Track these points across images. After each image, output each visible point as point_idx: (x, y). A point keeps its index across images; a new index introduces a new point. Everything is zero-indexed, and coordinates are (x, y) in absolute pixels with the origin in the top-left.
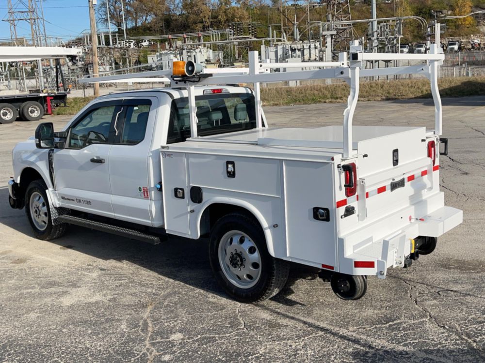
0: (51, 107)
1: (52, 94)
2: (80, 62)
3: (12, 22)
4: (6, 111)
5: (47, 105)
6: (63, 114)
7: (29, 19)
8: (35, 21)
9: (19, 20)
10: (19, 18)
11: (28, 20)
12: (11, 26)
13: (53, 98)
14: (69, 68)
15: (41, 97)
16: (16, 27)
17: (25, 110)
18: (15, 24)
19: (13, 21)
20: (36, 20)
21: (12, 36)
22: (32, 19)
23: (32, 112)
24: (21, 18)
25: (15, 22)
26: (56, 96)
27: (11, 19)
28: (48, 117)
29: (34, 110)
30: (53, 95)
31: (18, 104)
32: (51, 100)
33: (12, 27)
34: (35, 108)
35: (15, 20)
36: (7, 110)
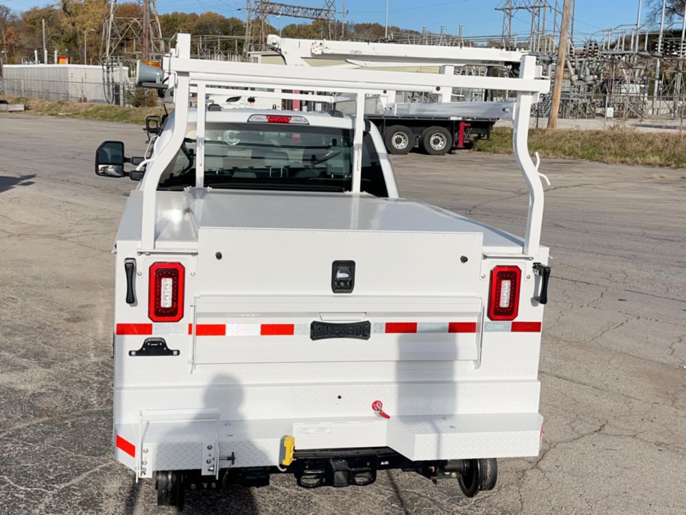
0: (464, 137)
1: (468, 118)
2: (592, 77)
3: (508, 11)
4: (401, 137)
5: (459, 134)
6: (485, 151)
7: (532, 7)
8: (539, 10)
9: (517, 8)
10: (518, 6)
11: (531, 10)
12: (504, 18)
13: (469, 125)
14: (572, 84)
15: (452, 121)
16: (512, 19)
17: (426, 139)
18: (512, 14)
19: (510, 9)
20: (542, 9)
21: (503, 32)
22: (535, 7)
23: (436, 142)
24: (521, 6)
25: (512, 11)
26: (475, 122)
27: (508, 6)
28: (463, 152)
29: (439, 140)
30: (470, 120)
31: (419, 129)
32: (465, 127)
33: (507, 20)
34: (441, 137)
35: (512, 9)
36: (402, 135)
